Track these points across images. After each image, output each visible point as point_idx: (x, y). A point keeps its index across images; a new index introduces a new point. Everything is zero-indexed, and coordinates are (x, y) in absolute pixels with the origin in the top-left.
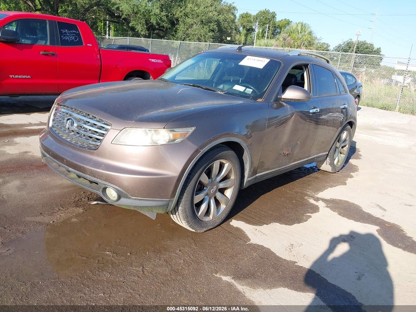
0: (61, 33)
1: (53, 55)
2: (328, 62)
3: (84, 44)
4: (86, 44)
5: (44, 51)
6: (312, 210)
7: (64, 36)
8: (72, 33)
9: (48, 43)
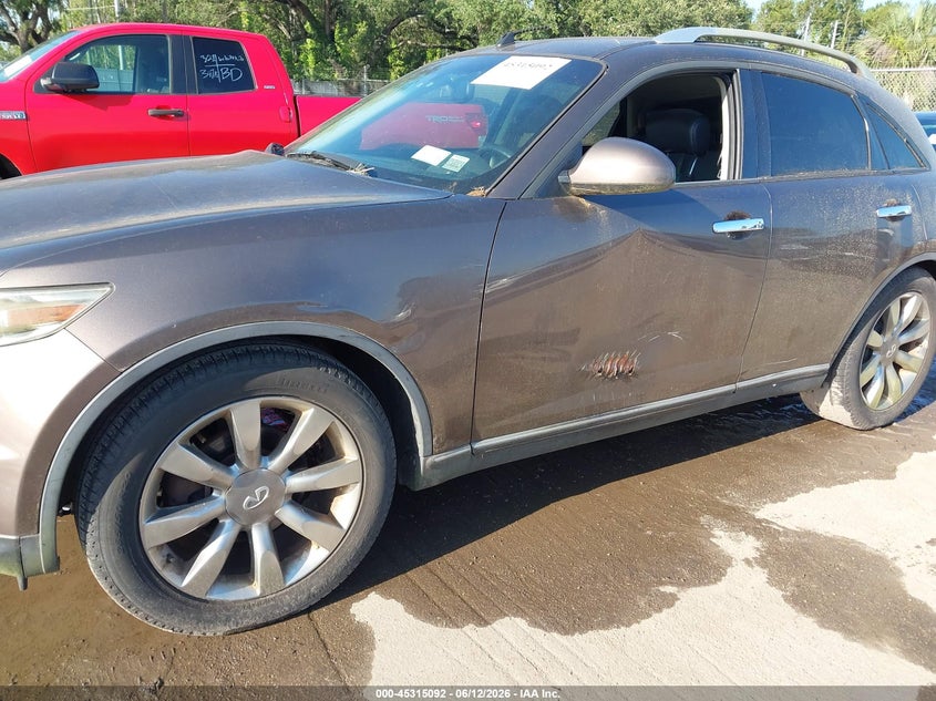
0: (201, 64)
1: (177, 115)
2: (853, 67)
3: (257, 87)
4: (261, 86)
5: (158, 108)
6: (691, 571)
7: (208, 69)
8: (225, 62)
9: (169, 90)
